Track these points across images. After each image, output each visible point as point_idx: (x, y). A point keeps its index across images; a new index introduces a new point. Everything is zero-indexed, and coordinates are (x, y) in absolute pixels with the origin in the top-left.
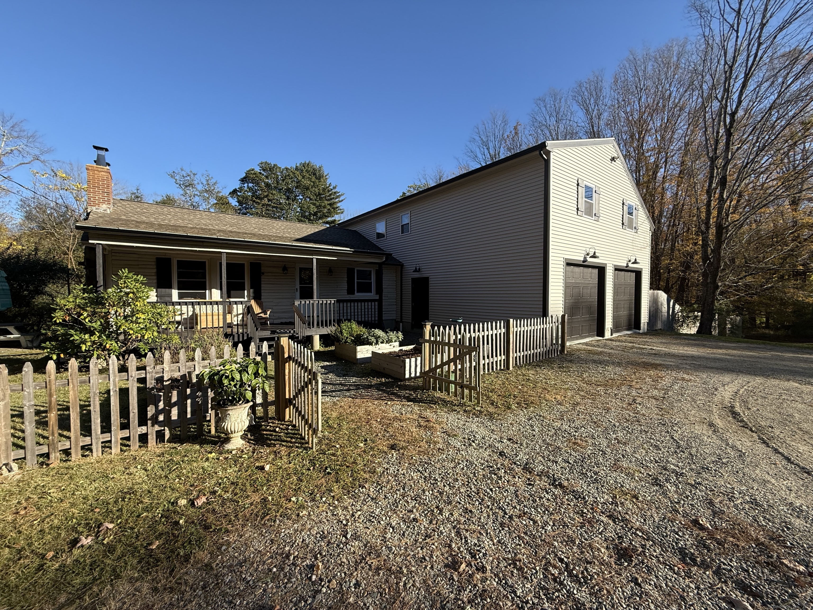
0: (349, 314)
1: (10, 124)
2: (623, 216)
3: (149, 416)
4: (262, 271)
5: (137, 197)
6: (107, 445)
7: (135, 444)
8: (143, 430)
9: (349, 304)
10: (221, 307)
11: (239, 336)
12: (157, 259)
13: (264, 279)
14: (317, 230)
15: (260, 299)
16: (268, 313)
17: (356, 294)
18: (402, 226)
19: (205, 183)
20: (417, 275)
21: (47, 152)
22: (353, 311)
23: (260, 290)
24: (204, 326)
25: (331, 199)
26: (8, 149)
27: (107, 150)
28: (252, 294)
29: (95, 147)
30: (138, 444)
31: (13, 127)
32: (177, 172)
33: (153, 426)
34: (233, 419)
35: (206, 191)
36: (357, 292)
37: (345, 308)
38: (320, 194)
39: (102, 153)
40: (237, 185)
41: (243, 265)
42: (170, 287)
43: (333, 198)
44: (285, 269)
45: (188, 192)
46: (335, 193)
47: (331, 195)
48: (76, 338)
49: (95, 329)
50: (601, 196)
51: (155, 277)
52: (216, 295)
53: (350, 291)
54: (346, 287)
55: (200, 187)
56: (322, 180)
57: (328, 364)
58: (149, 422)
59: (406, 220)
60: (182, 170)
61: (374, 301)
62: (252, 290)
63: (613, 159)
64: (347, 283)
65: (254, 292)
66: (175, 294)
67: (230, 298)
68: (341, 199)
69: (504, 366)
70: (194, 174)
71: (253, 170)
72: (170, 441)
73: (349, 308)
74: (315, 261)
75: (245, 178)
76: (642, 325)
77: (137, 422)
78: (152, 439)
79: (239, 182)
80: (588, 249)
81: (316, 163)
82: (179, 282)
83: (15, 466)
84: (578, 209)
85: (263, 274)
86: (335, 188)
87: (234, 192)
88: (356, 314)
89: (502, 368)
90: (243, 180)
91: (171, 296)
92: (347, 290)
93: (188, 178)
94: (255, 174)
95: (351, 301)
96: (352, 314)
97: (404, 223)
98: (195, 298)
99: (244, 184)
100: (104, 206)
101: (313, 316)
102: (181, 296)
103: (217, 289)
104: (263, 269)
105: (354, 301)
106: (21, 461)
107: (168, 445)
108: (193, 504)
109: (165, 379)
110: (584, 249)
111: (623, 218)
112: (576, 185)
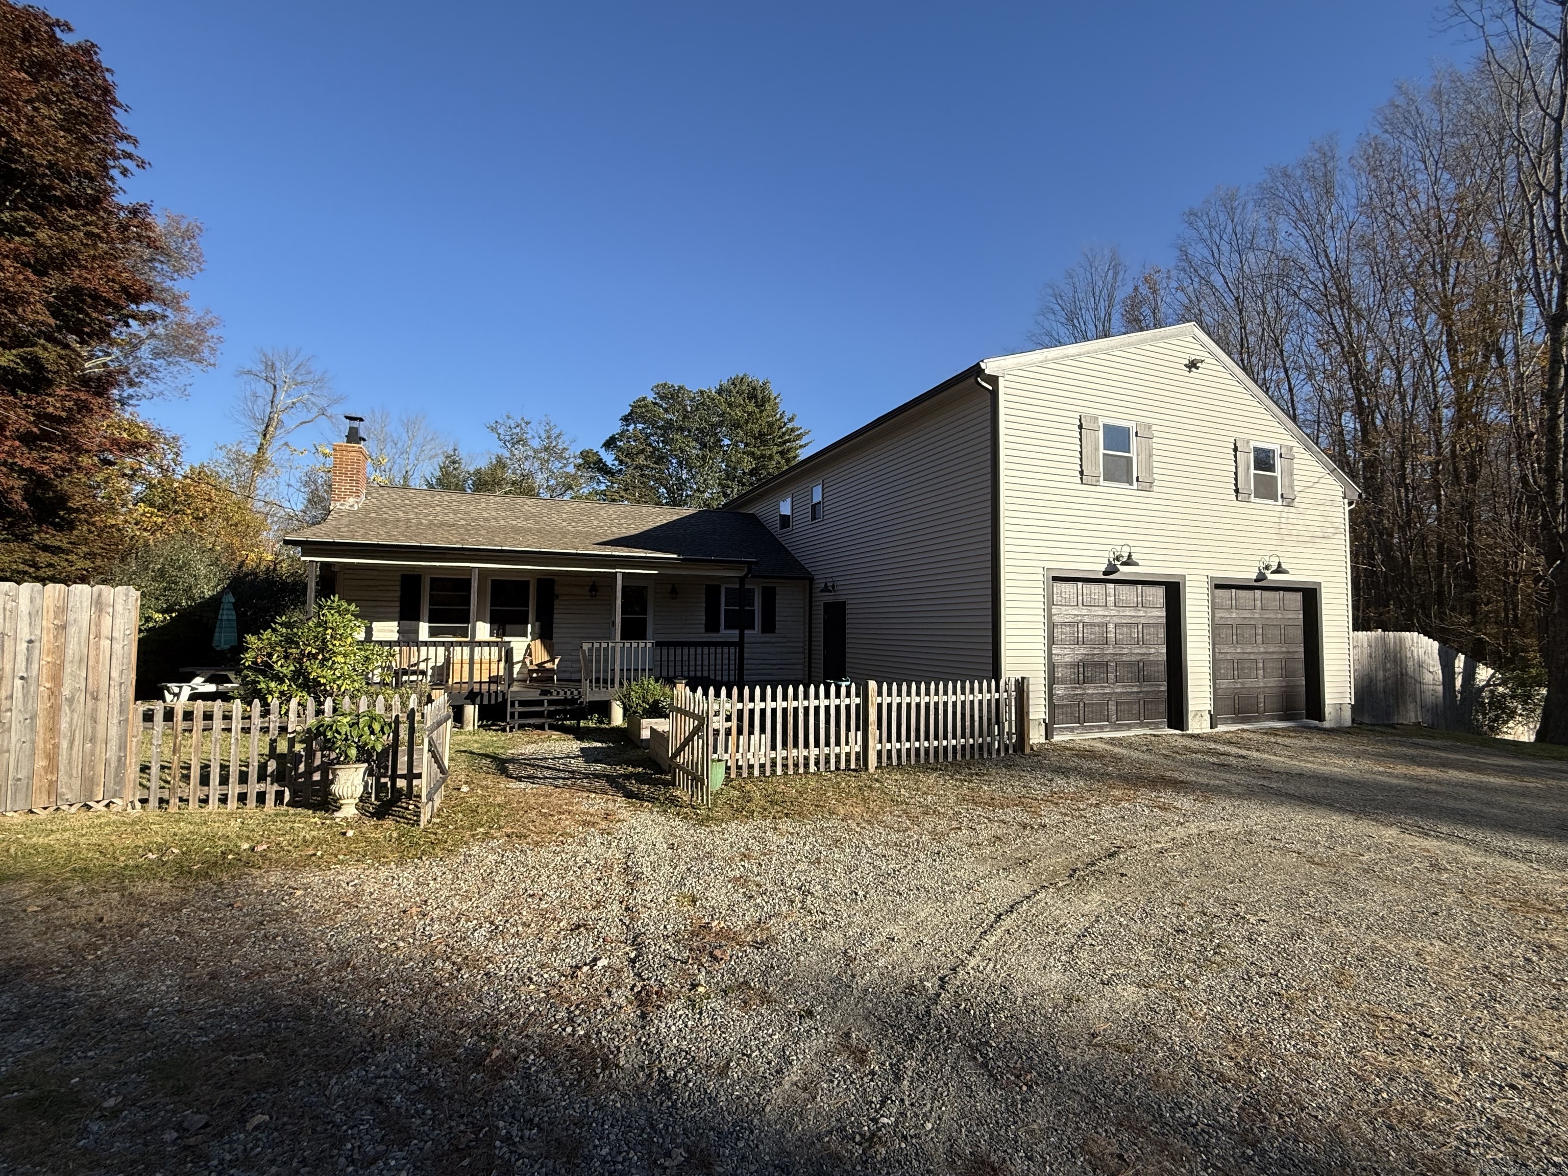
0: (706, 668)
1: (294, 365)
2: (1236, 473)
3: (269, 772)
4: (556, 592)
5: (454, 462)
6: (224, 800)
7: (252, 801)
8: (260, 787)
9: (706, 651)
10: (495, 650)
11: (490, 695)
12: (403, 576)
13: (558, 606)
14: (675, 517)
15: (551, 638)
16: (557, 661)
17: (723, 631)
18: (814, 506)
19: (544, 436)
20: (829, 598)
21: (336, 401)
22: (712, 662)
23: (552, 623)
24: (457, 680)
25: (785, 442)
26: (289, 401)
27: (361, 420)
28: (537, 630)
29: (347, 417)
30: (254, 804)
31: (297, 368)
32: (501, 421)
33: (272, 784)
34: (343, 781)
35: (546, 449)
36: (726, 628)
37: (699, 657)
38: (761, 434)
39: (356, 424)
40: (616, 428)
41: (527, 583)
42: (418, 619)
43: (789, 441)
44: (594, 588)
45: (516, 452)
46: (793, 430)
47: (784, 434)
48: (263, 685)
49: (285, 676)
50: (1154, 440)
51: (398, 604)
52: (483, 630)
53: (712, 625)
54: (703, 619)
55: (536, 444)
56: (767, 407)
57: (599, 745)
58: (269, 779)
59: (817, 497)
60: (508, 418)
61: (729, 644)
62: (537, 624)
63: (1192, 365)
64: (706, 612)
65: (542, 628)
66: (424, 630)
67: (504, 635)
68: (802, 442)
69: (857, 764)
70: (527, 423)
71: (644, 399)
72: (288, 805)
73: (706, 657)
74: (619, 577)
75: (630, 414)
76: (1328, 710)
77: (256, 776)
78: (270, 798)
79: (620, 423)
80: (1119, 548)
81: (757, 377)
82: (431, 611)
83: (138, 805)
84: (1082, 473)
85: (557, 597)
86: (791, 420)
87: (610, 444)
88: (719, 667)
89: (853, 766)
90: (626, 419)
91: (417, 632)
92: (706, 625)
93: (518, 430)
94: (646, 406)
95: (709, 644)
96: (712, 667)
97: (815, 501)
98: (455, 636)
99: (628, 426)
100: (351, 500)
101: (613, 670)
102: (433, 632)
103: (484, 621)
104: (558, 590)
105: (716, 644)
106: (144, 801)
107: (285, 808)
108: (253, 850)
109: (290, 730)
110: (1109, 548)
111: (1236, 479)
112: (1076, 428)
